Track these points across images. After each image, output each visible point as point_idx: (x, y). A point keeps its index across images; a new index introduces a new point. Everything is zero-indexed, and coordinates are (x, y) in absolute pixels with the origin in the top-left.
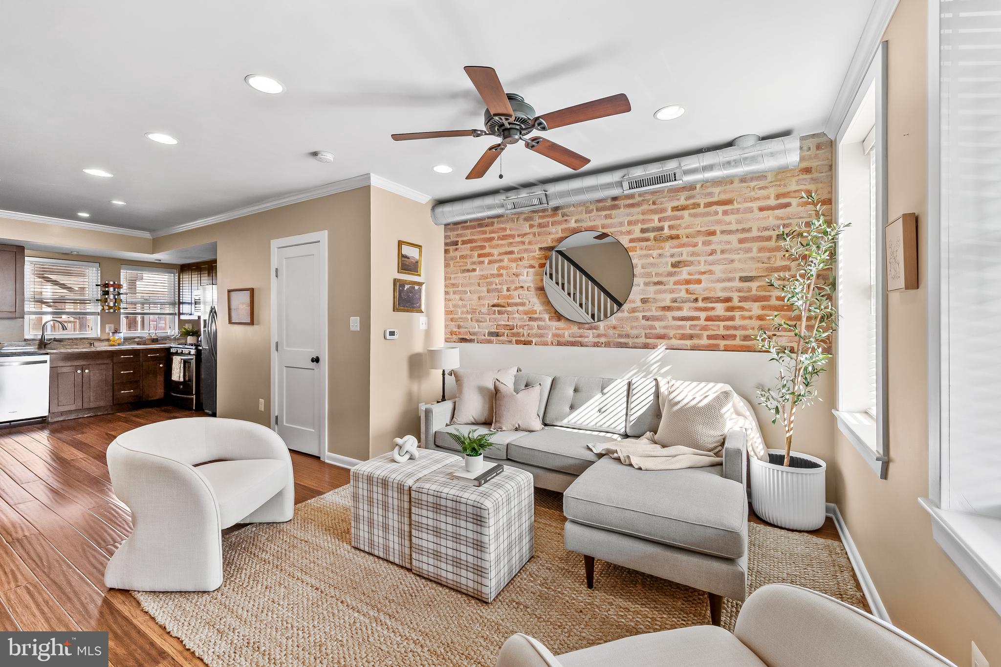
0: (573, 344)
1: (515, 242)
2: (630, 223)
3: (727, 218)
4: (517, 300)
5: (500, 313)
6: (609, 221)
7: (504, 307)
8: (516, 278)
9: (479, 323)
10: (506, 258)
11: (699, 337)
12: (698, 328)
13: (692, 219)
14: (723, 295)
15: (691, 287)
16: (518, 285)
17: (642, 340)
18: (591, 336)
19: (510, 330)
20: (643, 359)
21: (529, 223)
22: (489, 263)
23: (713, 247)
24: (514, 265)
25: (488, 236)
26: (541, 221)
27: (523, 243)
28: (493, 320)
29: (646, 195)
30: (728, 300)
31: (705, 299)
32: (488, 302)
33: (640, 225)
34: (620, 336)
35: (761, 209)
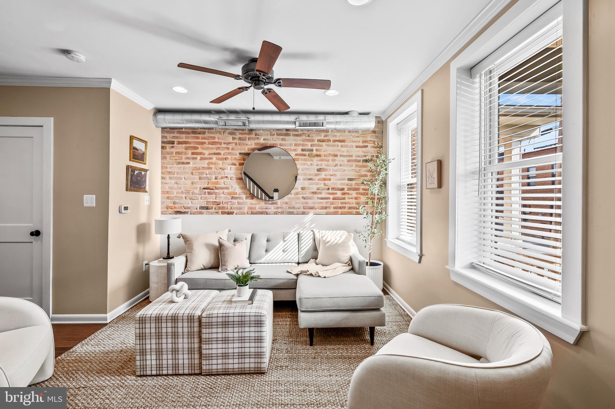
0: (261, 213)
1: (222, 147)
2: (296, 145)
3: (343, 149)
4: (223, 186)
5: (209, 193)
6: (283, 142)
7: (212, 190)
8: (222, 171)
9: (192, 201)
10: (214, 157)
11: (329, 208)
12: (329, 203)
13: (327, 147)
14: (341, 187)
15: (326, 182)
16: (223, 175)
17: (302, 210)
18: (273, 208)
19: (217, 205)
20: (302, 221)
21: (233, 136)
22: (200, 160)
23: (336, 162)
24: (221, 162)
25: (200, 140)
26: (240, 136)
27: (228, 149)
28: (203, 199)
29: (305, 131)
30: (343, 189)
31: (333, 189)
32: (200, 186)
33: (301, 146)
34: (290, 208)
35: (357, 147)
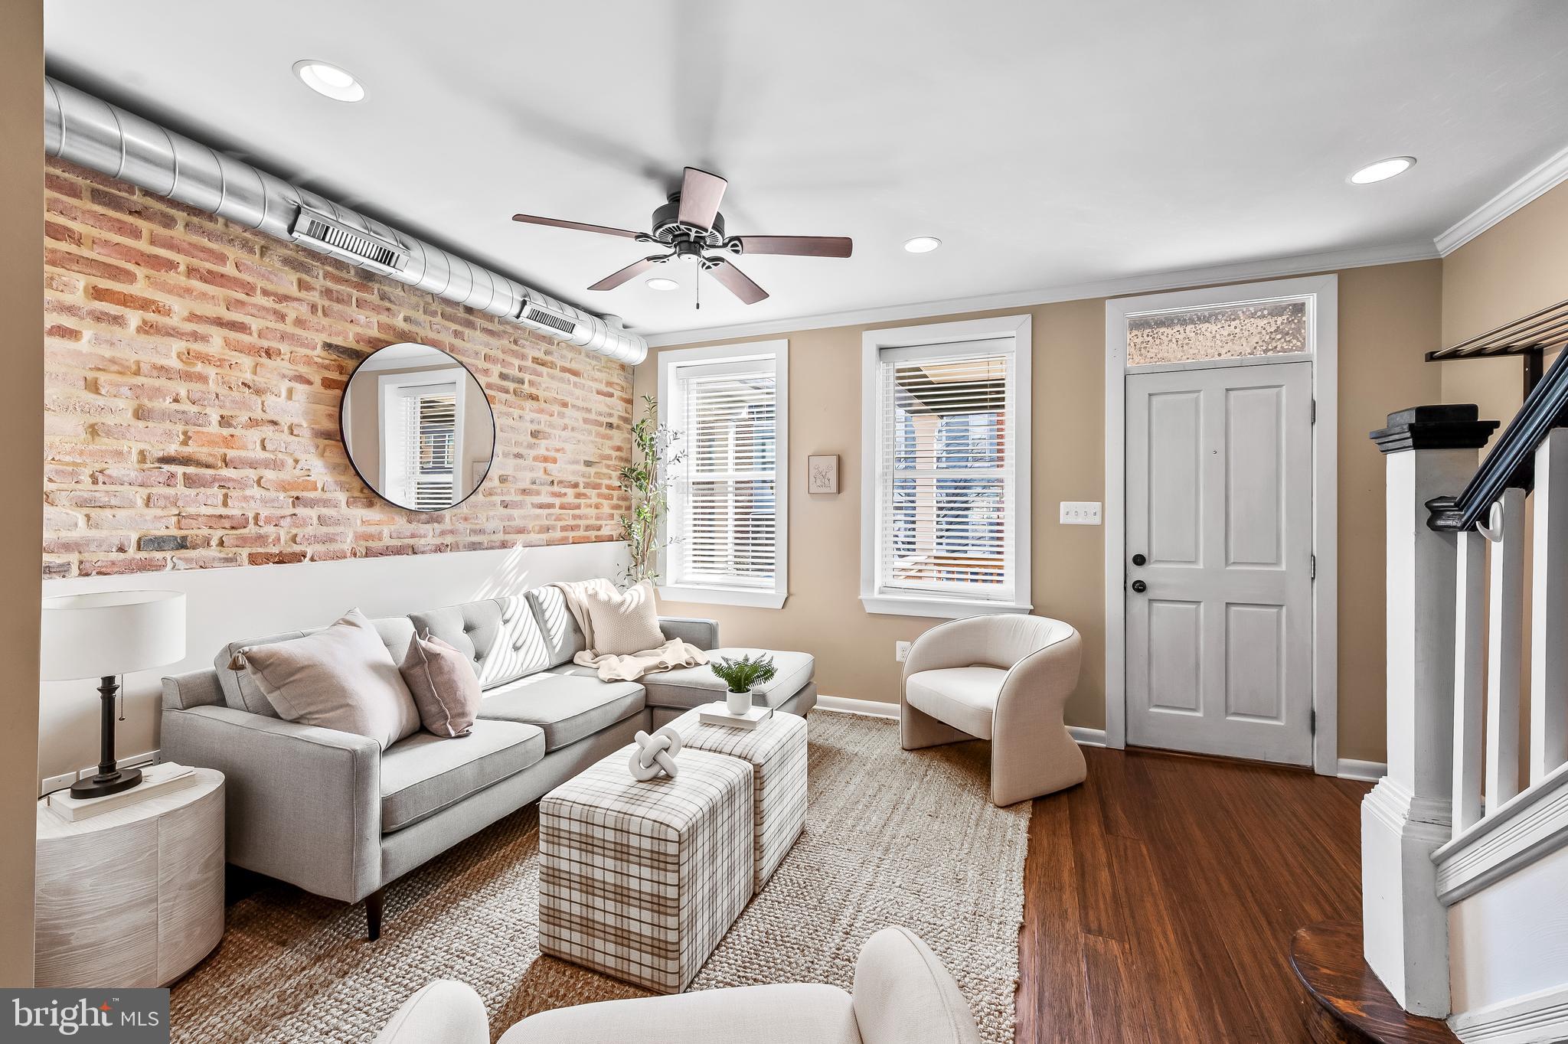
0: (398, 551)
1: (254, 305)
2: (487, 358)
3: (578, 392)
4: (260, 455)
5: (189, 481)
6: (458, 342)
7: (208, 466)
8: (254, 397)
9: (94, 513)
10: (217, 336)
11: (554, 528)
12: (553, 517)
13: (549, 380)
14: (573, 479)
15: (550, 466)
16: (258, 414)
17: (500, 537)
18: (431, 534)
19: (233, 528)
20: (498, 568)
21: (298, 275)
22: (139, 330)
23: (566, 421)
24: (247, 361)
25: (143, 245)
26: (330, 284)
27: (282, 317)
28: (162, 503)
30: (576, 485)
31: (560, 482)
32: (142, 446)
33: (499, 366)
34: (474, 532)
35: (598, 393)
